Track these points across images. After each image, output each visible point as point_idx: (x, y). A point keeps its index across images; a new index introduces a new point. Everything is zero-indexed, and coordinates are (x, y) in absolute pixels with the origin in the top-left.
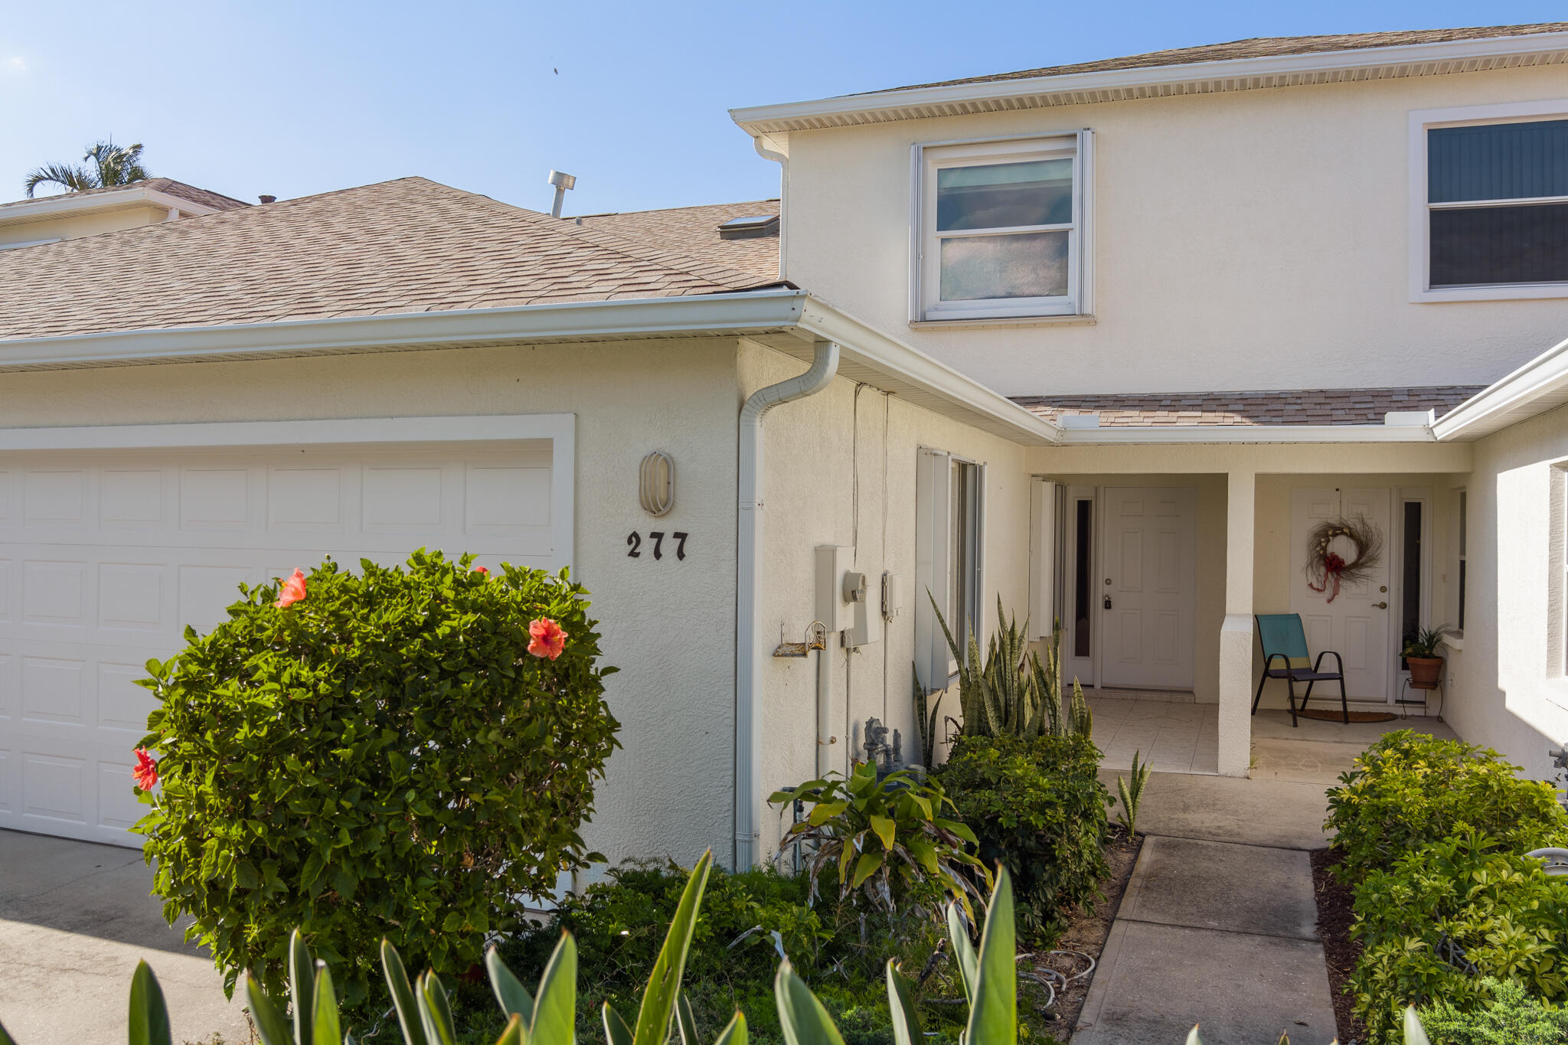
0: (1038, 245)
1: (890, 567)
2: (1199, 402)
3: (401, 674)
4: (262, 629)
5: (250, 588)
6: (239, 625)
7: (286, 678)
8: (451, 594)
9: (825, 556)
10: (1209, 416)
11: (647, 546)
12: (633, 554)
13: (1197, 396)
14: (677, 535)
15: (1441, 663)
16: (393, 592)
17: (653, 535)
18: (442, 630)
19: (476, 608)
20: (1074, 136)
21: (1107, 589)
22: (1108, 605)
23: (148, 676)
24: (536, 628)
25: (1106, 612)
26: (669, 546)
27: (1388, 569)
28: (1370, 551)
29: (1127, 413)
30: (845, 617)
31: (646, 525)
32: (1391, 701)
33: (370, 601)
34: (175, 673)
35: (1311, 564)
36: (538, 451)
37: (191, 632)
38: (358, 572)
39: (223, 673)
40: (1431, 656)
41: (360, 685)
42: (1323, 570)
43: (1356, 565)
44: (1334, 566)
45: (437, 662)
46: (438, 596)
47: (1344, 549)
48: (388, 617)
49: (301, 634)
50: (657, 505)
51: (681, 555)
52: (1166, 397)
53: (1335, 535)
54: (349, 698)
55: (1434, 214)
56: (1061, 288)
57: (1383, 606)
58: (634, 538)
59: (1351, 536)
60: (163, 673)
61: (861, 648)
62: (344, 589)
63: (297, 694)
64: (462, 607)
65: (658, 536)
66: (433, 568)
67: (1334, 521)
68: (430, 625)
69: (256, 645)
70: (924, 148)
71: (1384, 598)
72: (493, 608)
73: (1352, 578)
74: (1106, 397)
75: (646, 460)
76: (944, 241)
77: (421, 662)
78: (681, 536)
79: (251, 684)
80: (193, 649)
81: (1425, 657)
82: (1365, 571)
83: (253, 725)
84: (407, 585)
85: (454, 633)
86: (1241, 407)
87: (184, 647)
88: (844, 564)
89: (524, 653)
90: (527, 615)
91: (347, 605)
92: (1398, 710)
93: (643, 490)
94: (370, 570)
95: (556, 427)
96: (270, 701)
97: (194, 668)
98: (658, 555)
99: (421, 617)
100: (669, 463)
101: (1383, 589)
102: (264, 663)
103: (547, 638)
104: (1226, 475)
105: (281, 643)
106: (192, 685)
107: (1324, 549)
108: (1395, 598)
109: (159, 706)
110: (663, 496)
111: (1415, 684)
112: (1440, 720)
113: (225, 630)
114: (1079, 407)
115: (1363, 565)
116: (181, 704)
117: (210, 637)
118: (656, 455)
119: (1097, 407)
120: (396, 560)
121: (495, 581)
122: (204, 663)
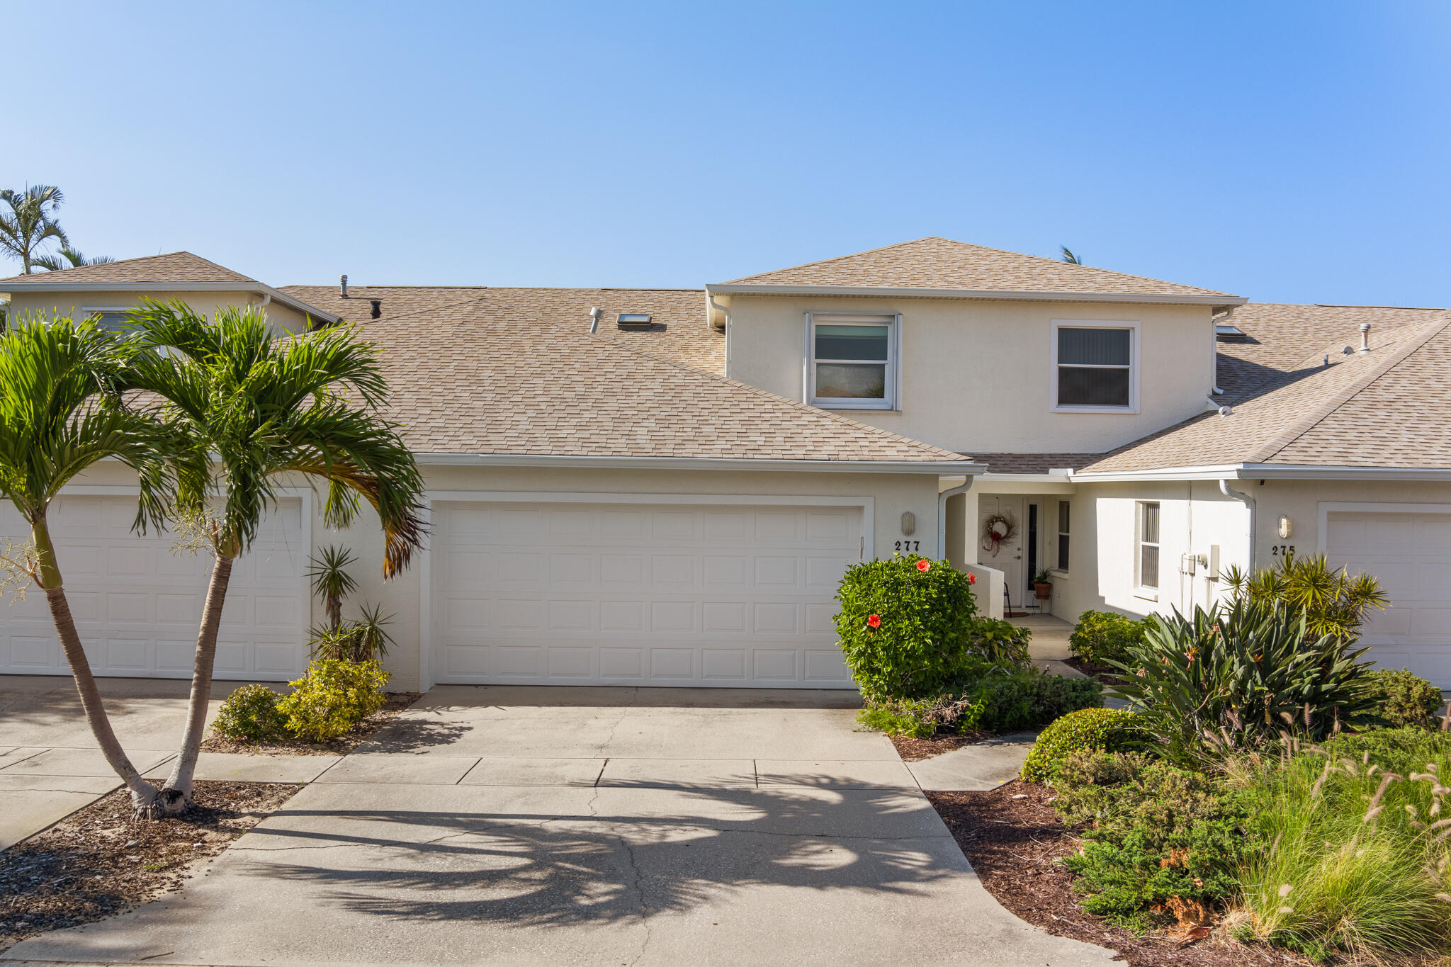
12: (898, 549)
15: (1050, 586)
17: (906, 542)
27: (1020, 540)
28: (1013, 530)
31: (903, 539)
32: (1024, 606)
35: (984, 537)
36: (858, 510)
40: (1046, 583)
42: (990, 540)
43: (1006, 537)
44: (996, 538)
47: (1000, 528)
50: (908, 531)
53: (996, 521)
55: (1060, 369)
56: (880, 395)
57: (1019, 558)
58: (898, 543)
59: (1005, 522)
65: (908, 543)
67: (996, 515)
71: (1019, 553)
73: (1004, 543)
75: (904, 514)
76: (818, 365)
78: (917, 543)
81: (1044, 583)
82: (1011, 540)
92: (1030, 611)
93: (902, 526)
95: (867, 503)
100: (912, 516)
101: (1019, 549)
107: (991, 529)
108: (1025, 553)
110: (911, 528)
111: (1038, 597)
112: (1050, 615)
115: (1010, 537)
118: (908, 513)
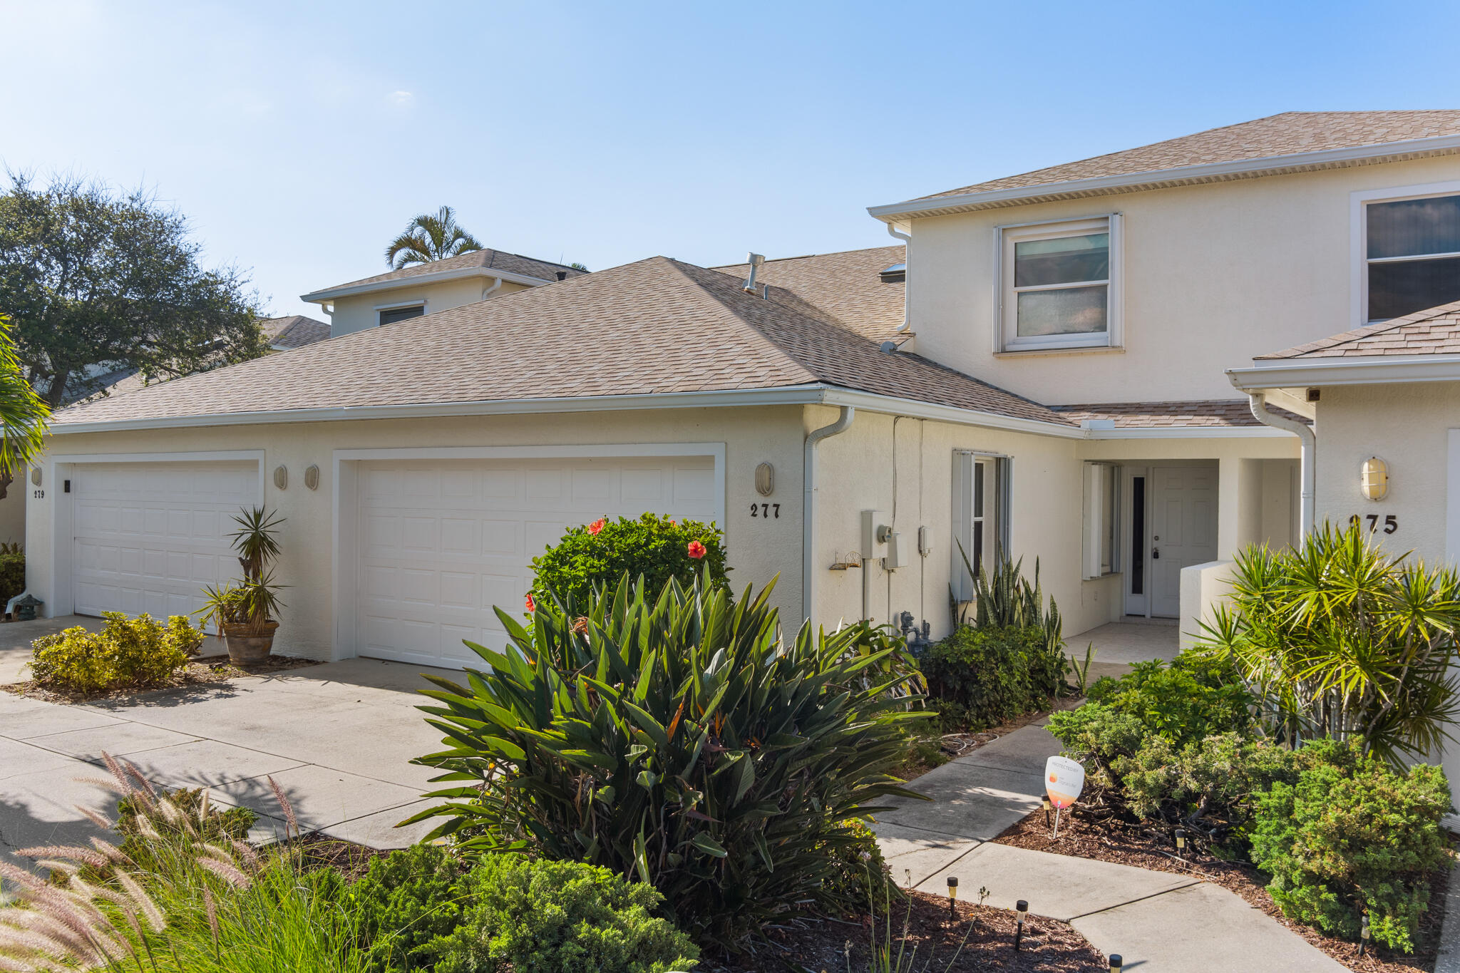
0: (1085, 295)
1: (925, 523)
2: (1195, 408)
3: (634, 564)
4: (578, 545)
5: (570, 529)
6: (568, 544)
7: (588, 565)
8: (656, 532)
9: (866, 516)
10: (1197, 419)
11: (760, 511)
12: (754, 515)
13: (1196, 404)
14: (775, 505)
16: (632, 531)
17: (764, 505)
18: (652, 546)
19: (666, 538)
20: (1107, 218)
21: (1156, 544)
22: (1156, 555)
23: (533, 564)
24: (690, 546)
25: (1154, 560)
26: (771, 510)
29: (1141, 417)
30: (880, 551)
31: (760, 500)
33: (622, 534)
34: (543, 564)
36: (708, 461)
37: (548, 547)
38: (618, 522)
39: (562, 564)
41: (617, 568)
45: (649, 560)
46: (651, 533)
48: (629, 541)
49: (594, 547)
50: (765, 490)
51: (777, 516)
52: (1174, 404)
54: (613, 573)
55: (1371, 266)
56: (1102, 328)
58: (754, 507)
60: (539, 563)
61: (896, 570)
62: (612, 529)
63: (593, 570)
64: (660, 537)
65: (765, 506)
66: (648, 520)
68: (647, 544)
69: (575, 552)
70: (1004, 230)
72: (674, 538)
74: (1131, 405)
75: (759, 467)
76: (1019, 294)
77: (642, 559)
78: (777, 506)
79: (575, 568)
80: (550, 554)
83: (575, 584)
84: (638, 528)
85: (656, 547)
86: (1222, 412)
87: (546, 553)
88: (879, 520)
89: (686, 558)
90: (687, 541)
91: (614, 536)
93: (757, 482)
94: (623, 522)
95: (717, 450)
96: (582, 574)
97: (550, 561)
98: (765, 515)
99: (643, 541)
100: (770, 468)
102: (580, 558)
103: (695, 550)
104: (1217, 461)
105: (586, 551)
106: (550, 569)
109: (537, 577)
110: (767, 485)
113: (562, 546)
114: (1109, 412)
116: (546, 575)
117: (556, 550)
118: (764, 464)
119: (1122, 413)
120: (635, 518)
121: (677, 527)
122: (553, 560)
